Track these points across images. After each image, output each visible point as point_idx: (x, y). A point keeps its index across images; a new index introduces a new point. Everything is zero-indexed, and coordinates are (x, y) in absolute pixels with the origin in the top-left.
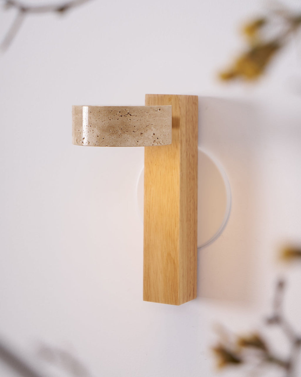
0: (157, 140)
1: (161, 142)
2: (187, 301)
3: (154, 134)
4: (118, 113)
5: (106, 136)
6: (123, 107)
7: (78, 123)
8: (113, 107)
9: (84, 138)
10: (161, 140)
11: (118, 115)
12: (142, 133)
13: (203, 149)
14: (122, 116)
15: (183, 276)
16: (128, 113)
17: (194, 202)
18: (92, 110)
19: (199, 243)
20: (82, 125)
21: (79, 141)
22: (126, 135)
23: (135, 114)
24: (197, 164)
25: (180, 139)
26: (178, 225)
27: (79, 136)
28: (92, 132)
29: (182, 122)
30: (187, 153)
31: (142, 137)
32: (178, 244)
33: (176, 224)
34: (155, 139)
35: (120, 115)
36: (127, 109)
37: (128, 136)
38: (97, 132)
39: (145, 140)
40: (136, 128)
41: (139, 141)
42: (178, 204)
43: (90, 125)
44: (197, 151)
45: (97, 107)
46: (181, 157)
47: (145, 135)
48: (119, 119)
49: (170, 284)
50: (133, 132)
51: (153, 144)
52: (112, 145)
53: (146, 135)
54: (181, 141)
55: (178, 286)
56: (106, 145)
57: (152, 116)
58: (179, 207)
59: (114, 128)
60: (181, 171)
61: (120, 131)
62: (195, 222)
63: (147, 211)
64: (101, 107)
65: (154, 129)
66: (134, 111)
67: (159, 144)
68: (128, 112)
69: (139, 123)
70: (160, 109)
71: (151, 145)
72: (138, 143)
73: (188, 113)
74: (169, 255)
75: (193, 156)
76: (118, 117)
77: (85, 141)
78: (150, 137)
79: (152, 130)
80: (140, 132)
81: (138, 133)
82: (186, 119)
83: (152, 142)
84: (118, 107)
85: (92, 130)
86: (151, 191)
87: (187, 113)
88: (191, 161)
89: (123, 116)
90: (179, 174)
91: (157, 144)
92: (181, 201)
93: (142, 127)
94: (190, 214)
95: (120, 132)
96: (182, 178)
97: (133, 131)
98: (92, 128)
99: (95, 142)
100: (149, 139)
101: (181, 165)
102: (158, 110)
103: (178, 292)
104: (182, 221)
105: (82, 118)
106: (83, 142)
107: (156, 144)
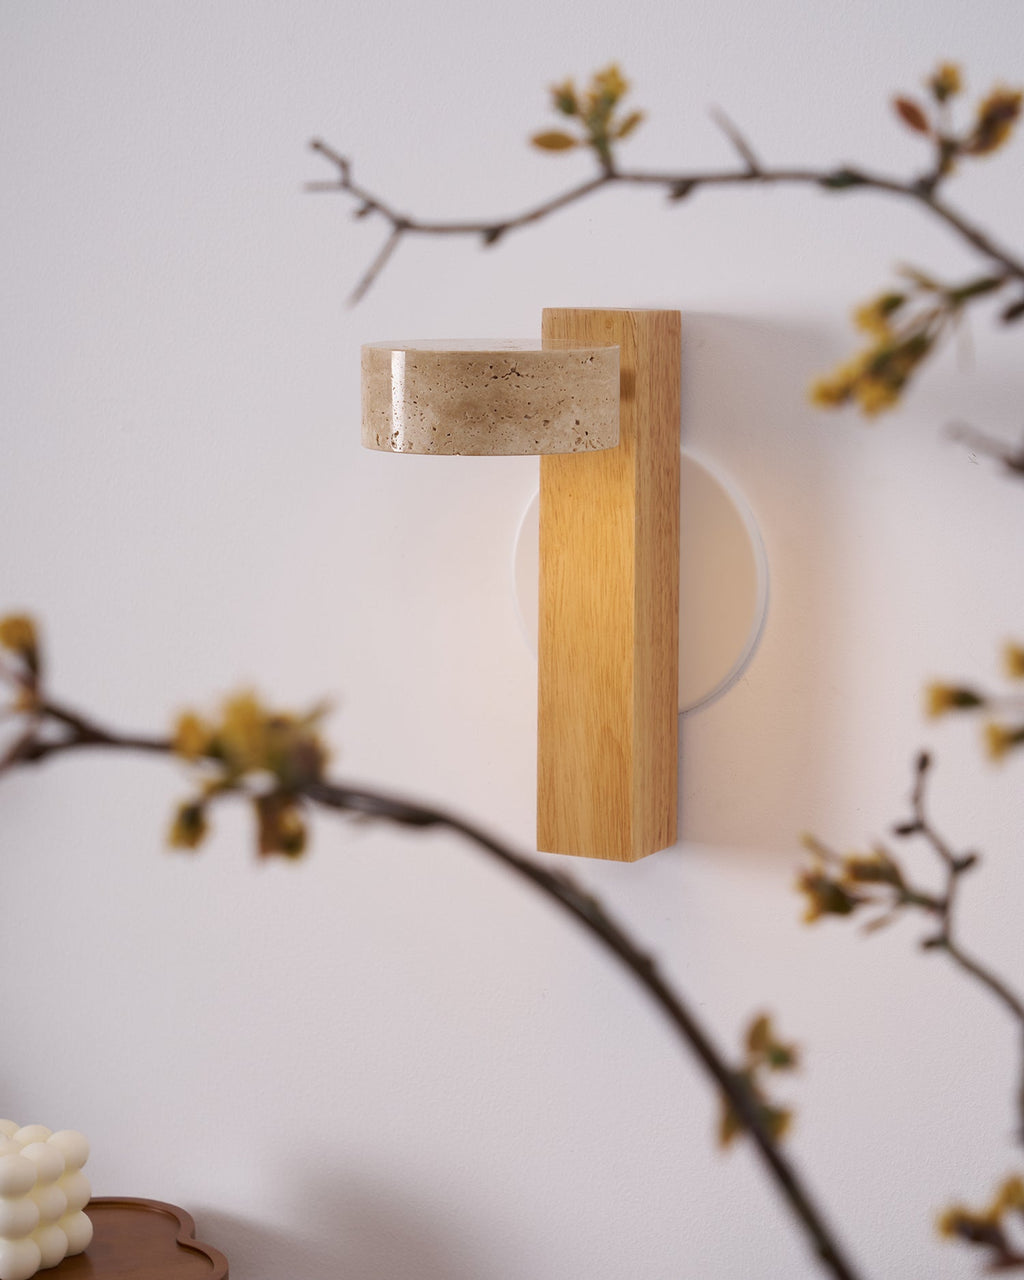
0: (585, 438)
1: (595, 443)
2: (652, 852)
3: (577, 423)
4: (487, 370)
5: (456, 428)
6: (500, 354)
7: (379, 394)
8: (475, 354)
9: (397, 434)
10: (594, 438)
11: (487, 376)
12: (547, 421)
13: (694, 452)
14: (496, 378)
15: (643, 786)
16: (513, 370)
17: (671, 594)
18: (418, 362)
19: (685, 699)
20: (390, 400)
21: (382, 440)
22: (507, 425)
23: (531, 372)
24: (678, 491)
25: (636, 429)
26: (631, 654)
27: (382, 427)
28: (418, 417)
29: (642, 383)
30: (653, 463)
31: (549, 432)
32: (631, 701)
33: (624, 649)
34: (579, 436)
35: (493, 375)
36: (510, 360)
37: (513, 428)
38: (431, 417)
39: (555, 438)
40: (532, 407)
41: (542, 441)
42: (632, 600)
43: (413, 398)
44: (677, 457)
45: (432, 355)
46: (639, 477)
47: (555, 426)
48: (491, 385)
49: (610, 809)
50: (526, 419)
51: (576, 447)
52: (472, 450)
53: (557, 425)
54: (639, 432)
55: (631, 812)
56: (456, 450)
57: (573, 376)
58: (633, 607)
59: (476, 408)
60: (639, 511)
61: (491, 415)
62: (674, 645)
63: (548, 618)
64: (442, 355)
65: (577, 410)
66: (528, 365)
67: (590, 448)
68: (513, 366)
69: (540, 396)
70: (592, 358)
71: (571, 450)
72: (537, 446)
73: (655, 358)
74: (607, 731)
75: (668, 472)
76: (487, 380)
77: (399, 441)
78: (568, 430)
79: (573, 412)
80: (544, 417)
81: (538, 420)
82: (651, 375)
83: (573, 444)
84: (486, 355)
85: (418, 413)
86: (557, 564)
87: (652, 359)
88: (662, 485)
89: (499, 378)
90: (633, 520)
91: (584, 449)
92: (638, 590)
93: (548, 405)
94: (662, 625)
95: (491, 418)
96: (639, 531)
97: (526, 417)
98: (420, 408)
99: (426, 443)
100: (565, 434)
101: (638, 495)
102: (588, 361)
103: (629, 828)
104: (639, 642)
105: (389, 382)
106: (393, 443)
107: (581, 448)
